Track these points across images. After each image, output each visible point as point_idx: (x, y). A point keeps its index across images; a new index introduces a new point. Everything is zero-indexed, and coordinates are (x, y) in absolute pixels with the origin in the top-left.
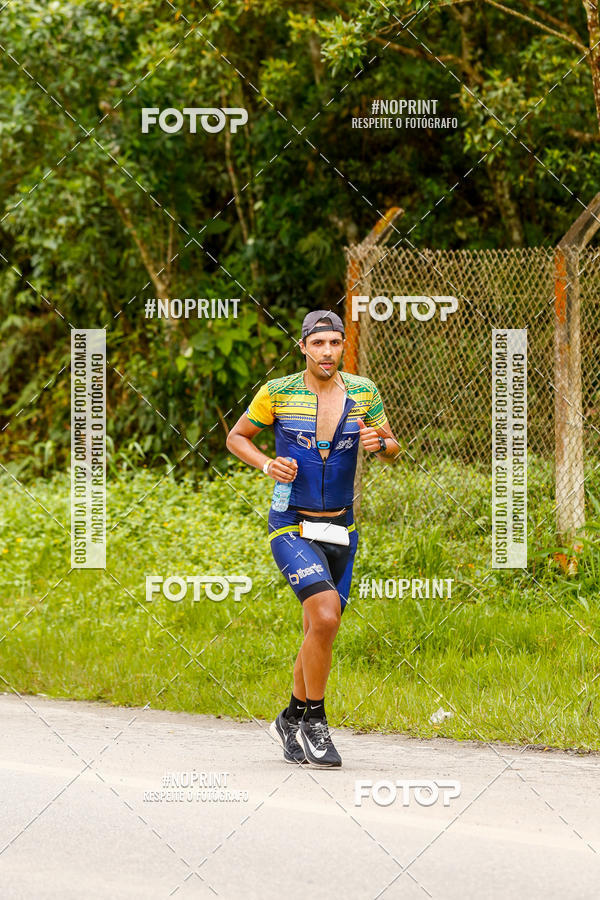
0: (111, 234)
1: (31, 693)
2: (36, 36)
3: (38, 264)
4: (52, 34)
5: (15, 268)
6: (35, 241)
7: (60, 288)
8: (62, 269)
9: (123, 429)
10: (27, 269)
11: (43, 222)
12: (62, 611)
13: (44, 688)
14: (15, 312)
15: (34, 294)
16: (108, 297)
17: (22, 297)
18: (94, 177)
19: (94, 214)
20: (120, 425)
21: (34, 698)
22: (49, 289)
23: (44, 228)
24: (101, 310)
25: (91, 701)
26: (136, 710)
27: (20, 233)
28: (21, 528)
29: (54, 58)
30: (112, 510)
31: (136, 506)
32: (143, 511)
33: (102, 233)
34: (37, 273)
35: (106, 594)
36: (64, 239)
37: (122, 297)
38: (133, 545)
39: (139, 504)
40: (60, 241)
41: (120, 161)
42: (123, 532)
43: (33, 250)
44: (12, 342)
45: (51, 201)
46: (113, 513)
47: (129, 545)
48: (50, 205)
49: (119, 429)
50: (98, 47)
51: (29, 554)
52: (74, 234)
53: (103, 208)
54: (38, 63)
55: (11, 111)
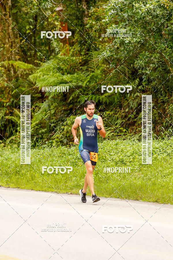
0: (165, 70)
1: (137, 200)
2: (143, 14)
3: (144, 78)
4: (147, 13)
5: (138, 79)
6: (143, 71)
7: (151, 84)
8: (151, 79)
9: (168, 125)
10: (141, 79)
11: (145, 66)
12: (148, 176)
13: (141, 199)
14: (138, 92)
15: (143, 87)
16: (164, 87)
17: (140, 87)
18: (160, 54)
19: (160, 64)
20: (167, 124)
21: (138, 201)
22: (147, 85)
23: (146, 68)
24: (162, 91)
25: (154, 202)
26: (166, 205)
27: (139, 69)
28: (137, 153)
29: (148, 20)
30: (163, 148)
31: (169, 147)
32: (172, 148)
33: (162, 69)
34: (144, 80)
35: (160, 172)
36: (151, 71)
37: (168, 87)
38: (168, 158)
39: (170, 146)
40: (150, 71)
41: (167, 49)
42: (165, 154)
43: (143, 74)
44: (137, 100)
45: (148, 60)
46: (163, 149)
47: (167, 158)
48: (147, 61)
49: (167, 125)
50: (161, 17)
51: (139, 161)
52: (155, 69)
53: (163, 62)
54: (144, 22)
55: (137, 35)
